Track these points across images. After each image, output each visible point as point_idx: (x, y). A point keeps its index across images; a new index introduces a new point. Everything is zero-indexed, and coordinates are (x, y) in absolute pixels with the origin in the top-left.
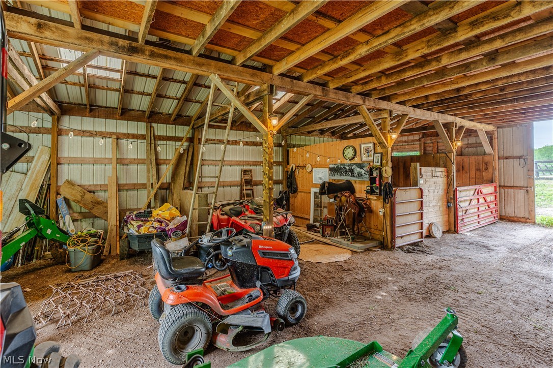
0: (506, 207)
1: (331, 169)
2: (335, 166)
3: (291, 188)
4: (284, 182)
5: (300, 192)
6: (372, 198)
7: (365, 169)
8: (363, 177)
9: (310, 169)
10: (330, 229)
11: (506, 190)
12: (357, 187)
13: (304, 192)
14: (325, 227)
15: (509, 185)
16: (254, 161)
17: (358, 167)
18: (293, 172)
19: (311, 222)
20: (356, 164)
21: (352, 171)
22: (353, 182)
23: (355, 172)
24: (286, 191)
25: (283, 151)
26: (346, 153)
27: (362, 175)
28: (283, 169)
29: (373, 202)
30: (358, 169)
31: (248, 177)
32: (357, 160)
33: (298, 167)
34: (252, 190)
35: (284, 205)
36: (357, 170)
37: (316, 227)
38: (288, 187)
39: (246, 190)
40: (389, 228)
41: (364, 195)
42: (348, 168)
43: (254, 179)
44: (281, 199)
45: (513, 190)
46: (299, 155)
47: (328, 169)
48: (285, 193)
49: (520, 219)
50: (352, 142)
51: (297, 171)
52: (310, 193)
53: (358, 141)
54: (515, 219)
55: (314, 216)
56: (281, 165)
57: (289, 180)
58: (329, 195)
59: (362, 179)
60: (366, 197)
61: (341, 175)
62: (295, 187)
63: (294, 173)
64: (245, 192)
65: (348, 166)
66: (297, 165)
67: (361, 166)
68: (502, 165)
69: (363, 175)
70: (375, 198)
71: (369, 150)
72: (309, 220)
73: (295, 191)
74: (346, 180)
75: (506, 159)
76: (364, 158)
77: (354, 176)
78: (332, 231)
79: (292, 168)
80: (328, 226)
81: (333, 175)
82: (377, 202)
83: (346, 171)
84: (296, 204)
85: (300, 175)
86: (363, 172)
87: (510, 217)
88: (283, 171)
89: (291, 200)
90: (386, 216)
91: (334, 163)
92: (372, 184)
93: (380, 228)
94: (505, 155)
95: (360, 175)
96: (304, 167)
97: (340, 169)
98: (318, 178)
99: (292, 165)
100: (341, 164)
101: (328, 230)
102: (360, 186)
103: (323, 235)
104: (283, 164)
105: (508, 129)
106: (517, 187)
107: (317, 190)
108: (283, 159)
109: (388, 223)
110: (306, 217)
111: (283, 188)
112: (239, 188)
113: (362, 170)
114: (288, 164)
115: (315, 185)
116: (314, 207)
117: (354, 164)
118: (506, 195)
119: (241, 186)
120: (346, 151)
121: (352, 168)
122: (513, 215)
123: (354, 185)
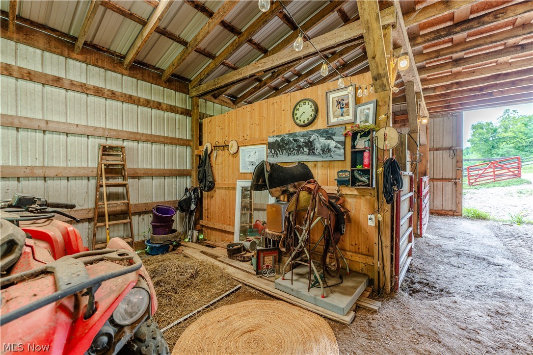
0: (435, 200)
1: (271, 146)
2: (279, 139)
3: (204, 183)
4: (194, 174)
5: (219, 188)
6: (349, 192)
7: (337, 138)
8: (332, 154)
9: (234, 150)
10: (271, 258)
11: (435, 183)
12: (318, 174)
13: (226, 188)
14: (262, 255)
15: (438, 177)
16: (131, 133)
17: (322, 136)
18: (208, 155)
19: (236, 239)
20: (318, 131)
21: (310, 145)
22: (310, 166)
23: (317, 145)
24: (196, 188)
25: (192, 122)
26: (299, 113)
27: (329, 150)
28: (193, 152)
29: (349, 200)
30: (322, 140)
31: (112, 160)
32: (320, 124)
33: (216, 147)
34: (124, 185)
35: (192, 212)
36: (320, 142)
37: (245, 249)
38: (201, 180)
39: (107, 186)
40: (387, 252)
41: (332, 188)
42: (302, 140)
43: (129, 166)
44: (188, 201)
45: (441, 182)
46: (217, 127)
47: (265, 146)
48: (195, 190)
49: (447, 212)
50: (309, 92)
51: (214, 154)
52: (234, 189)
53: (321, 89)
54: (443, 212)
55: (241, 223)
56: (189, 145)
57: (201, 169)
58: (273, 190)
59: (330, 159)
60: (338, 191)
61: (289, 154)
62: (211, 180)
63: (210, 158)
64: (104, 190)
65: (303, 136)
66: (214, 144)
67: (328, 134)
68: (432, 157)
69: (333, 149)
70: (356, 193)
71: (344, 102)
72: (233, 233)
73: (211, 187)
74: (299, 163)
75: (437, 150)
76: (333, 121)
77: (314, 154)
78: (275, 261)
79: (207, 150)
80: (267, 251)
81: (275, 155)
82: (358, 200)
83: (299, 146)
84: (212, 209)
85: (220, 159)
86: (332, 144)
87: (438, 210)
88: (192, 156)
89: (205, 202)
90: (382, 227)
91: (275, 134)
92: (354, 165)
93: (363, 249)
94: (435, 147)
95: (326, 150)
96: (226, 146)
97: (287, 144)
98: (248, 163)
99: (207, 145)
100: (290, 135)
101: (269, 260)
102: (324, 172)
103: (259, 272)
104: (192, 143)
105: (438, 119)
106: (446, 179)
107: (248, 183)
108: (192, 136)
109: (387, 242)
110: (228, 228)
111: (192, 182)
112: (93, 182)
113: (330, 141)
114: (201, 144)
115: (243, 176)
116: (242, 210)
117: (314, 131)
118: (435, 188)
119: (98, 177)
120: (298, 109)
121: (311, 139)
122: (441, 208)
123: (313, 171)
